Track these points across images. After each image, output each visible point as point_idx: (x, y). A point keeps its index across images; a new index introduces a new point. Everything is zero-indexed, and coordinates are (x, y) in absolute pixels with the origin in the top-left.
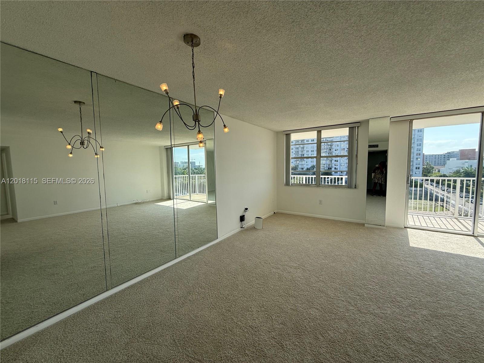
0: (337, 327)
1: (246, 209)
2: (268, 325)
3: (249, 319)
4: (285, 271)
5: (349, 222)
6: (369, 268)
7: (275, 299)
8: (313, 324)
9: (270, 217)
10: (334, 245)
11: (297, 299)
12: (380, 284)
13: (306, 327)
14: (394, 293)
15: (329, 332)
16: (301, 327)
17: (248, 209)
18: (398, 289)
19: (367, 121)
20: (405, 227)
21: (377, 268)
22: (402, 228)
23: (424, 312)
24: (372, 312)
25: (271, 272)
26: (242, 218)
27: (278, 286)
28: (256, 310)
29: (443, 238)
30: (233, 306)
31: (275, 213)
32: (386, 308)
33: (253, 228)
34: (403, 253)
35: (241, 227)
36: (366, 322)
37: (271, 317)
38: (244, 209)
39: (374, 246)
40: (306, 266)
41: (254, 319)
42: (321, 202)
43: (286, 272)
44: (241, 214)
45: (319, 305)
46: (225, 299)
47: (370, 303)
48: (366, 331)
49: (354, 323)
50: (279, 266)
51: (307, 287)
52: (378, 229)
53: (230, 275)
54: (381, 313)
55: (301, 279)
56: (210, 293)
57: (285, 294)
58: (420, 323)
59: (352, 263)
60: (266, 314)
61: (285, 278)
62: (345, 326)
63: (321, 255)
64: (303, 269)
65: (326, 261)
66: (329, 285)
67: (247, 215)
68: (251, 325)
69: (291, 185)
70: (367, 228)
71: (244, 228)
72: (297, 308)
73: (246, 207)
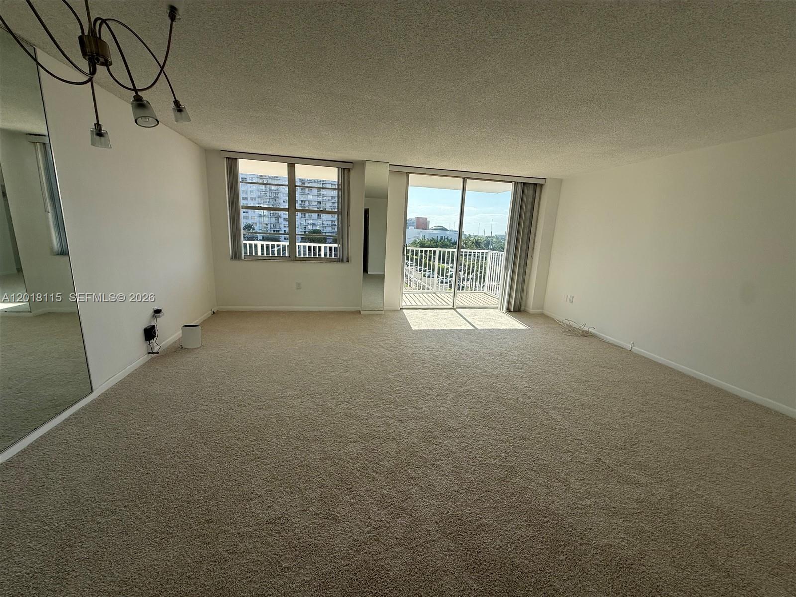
0: (387, 452)
1: (158, 312)
2: (299, 502)
3: (260, 512)
4: (284, 407)
5: (341, 312)
6: (387, 366)
7: (289, 457)
8: (359, 464)
9: (205, 322)
10: (337, 347)
11: (324, 441)
12: (406, 381)
13: (352, 473)
14: (421, 386)
15: (382, 463)
16: (347, 477)
17: (161, 311)
18: (422, 381)
19: (362, 164)
20: (401, 309)
21: (395, 363)
22: (398, 311)
23: (451, 396)
24: (411, 416)
25: (260, 418)
26: (150, 333)
27: (284, 434)
28: (266, 490)
29: (435, 316)
30: (215, 509)
31: (214, 313)
32: (422, 406)
33: (179, 349)
34: (411, 339)
35: (149, 353)
36: (411, 431)
37: (296, 487)
38: (151, 312)
39: (381, 337)
40: (312, 388)
41: (269, 507)
42: (299, 286)
43: (286, 407)
44: (146, 324)
45: (355, 436)
46: (186, 505)
47: (406, 407)
48: (416, 441)
49: (402, 437)
50: (270, 403)
51: (328, 418)
52: (377, 315)
53: (172, 455)
54: (420, 413)
55: (314, 409)
56: (139, 514)
57: (302, 442)
58: (452, 408)
59: (367, 365)
60: (287, 487)
61: (290, 417)
62: (395, 446)
63: (326, 367)
64: (310, 395)
65: (337, 372)
66: (354, 404)
67: (161, 324)
68: (269, 518)
69: (243, 258)
70: (365, 316)
71: (158, 353)
72: (329, 454)
73: (156, 308)
